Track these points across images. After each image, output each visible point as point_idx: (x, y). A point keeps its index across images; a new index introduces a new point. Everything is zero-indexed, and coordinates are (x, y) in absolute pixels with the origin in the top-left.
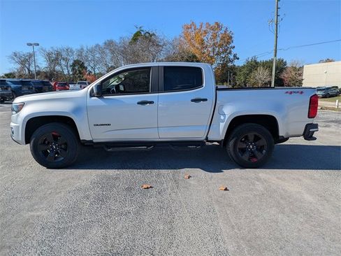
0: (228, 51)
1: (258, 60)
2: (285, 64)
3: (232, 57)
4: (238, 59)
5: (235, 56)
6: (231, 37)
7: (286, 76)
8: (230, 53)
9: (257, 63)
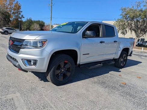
0: (19, 13)
1: (33, 20)
2: (44, 23)
3: (21, 16)
4: (24, 18)
5: (22, 16)
6: (20, 7)
7: (45, 28)
8: (20, 14)
9: (32, 21)
